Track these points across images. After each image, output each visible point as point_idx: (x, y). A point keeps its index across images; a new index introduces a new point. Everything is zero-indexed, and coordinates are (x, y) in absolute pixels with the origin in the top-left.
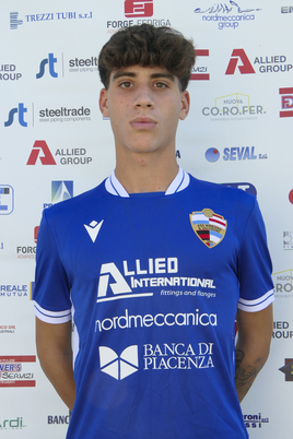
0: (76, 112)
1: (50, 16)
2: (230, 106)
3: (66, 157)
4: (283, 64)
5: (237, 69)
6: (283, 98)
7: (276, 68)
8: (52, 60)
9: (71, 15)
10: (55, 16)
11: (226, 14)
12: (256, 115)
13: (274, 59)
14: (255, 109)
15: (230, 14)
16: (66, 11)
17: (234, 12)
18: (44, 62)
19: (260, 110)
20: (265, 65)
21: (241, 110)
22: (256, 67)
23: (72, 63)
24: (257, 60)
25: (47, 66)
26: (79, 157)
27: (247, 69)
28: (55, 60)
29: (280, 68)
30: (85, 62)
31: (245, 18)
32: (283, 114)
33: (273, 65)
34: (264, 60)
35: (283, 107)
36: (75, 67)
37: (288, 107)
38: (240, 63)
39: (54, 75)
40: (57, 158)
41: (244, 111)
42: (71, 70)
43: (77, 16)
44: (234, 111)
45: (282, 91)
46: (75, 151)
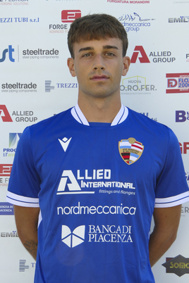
0: (27, 86)
1: (10, 20)
2: (132, 85)
3: (20, 117)
4: (169, 57)
5: (138, 60)
6: (169, 80)
7: (164, 60)
8: (11, 50)
9: (25, 20)
10: (14, 20)
11: (131, 22)
12: (150, 91)
13: (163, 54)
14: (149, 87)
15: (134, 22)
16: (21, 16)
17: (137, 21)
18: (5, 51)
19: (153, 88)
20: (157, 57)
21: (140, 88)
22: (150, 58)
23: (24, 52)
24: (151, 54)
25: (7, 54)
26: (28, 117)
27: (145, 59)
28: (13, 50)
29: (167, 60)
30: (34, 52)
31: (144, 25)
32: (168, 91)
33: (162, 57)
34: (156, 54)
35: (169, 86)
36: (27, 55)
37: (172, 86)
38: (140, 55)
39: (12, 60)
40: (13, 117)
41: (142, 89)
42: (23, 57)
43: (29, 20)
44: (135, 88)
45: (168, 75)
46: (26, 113)
